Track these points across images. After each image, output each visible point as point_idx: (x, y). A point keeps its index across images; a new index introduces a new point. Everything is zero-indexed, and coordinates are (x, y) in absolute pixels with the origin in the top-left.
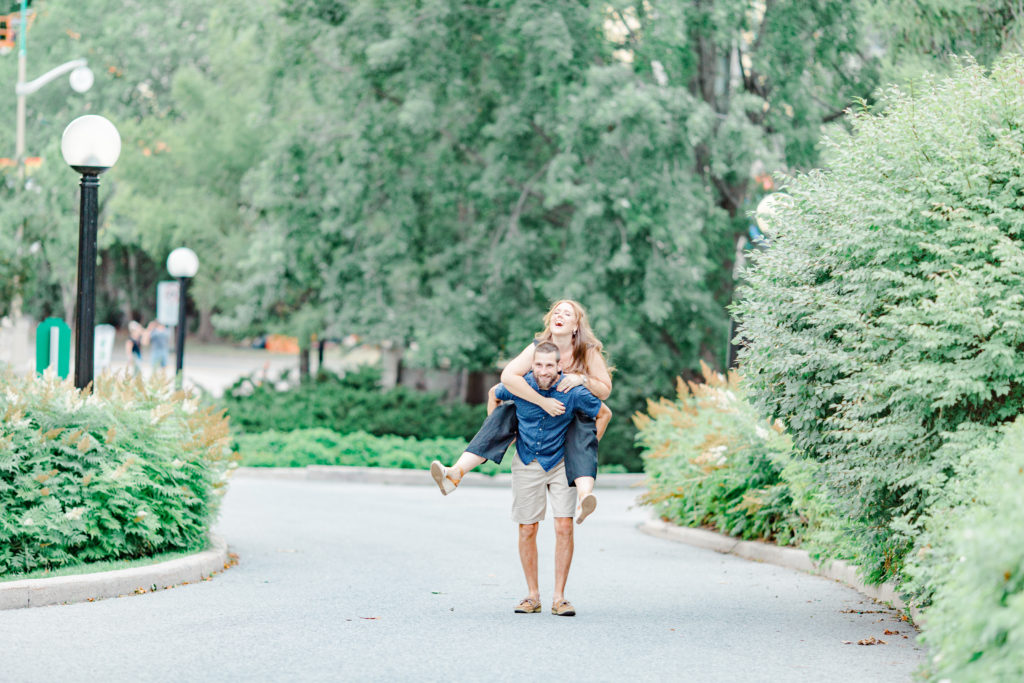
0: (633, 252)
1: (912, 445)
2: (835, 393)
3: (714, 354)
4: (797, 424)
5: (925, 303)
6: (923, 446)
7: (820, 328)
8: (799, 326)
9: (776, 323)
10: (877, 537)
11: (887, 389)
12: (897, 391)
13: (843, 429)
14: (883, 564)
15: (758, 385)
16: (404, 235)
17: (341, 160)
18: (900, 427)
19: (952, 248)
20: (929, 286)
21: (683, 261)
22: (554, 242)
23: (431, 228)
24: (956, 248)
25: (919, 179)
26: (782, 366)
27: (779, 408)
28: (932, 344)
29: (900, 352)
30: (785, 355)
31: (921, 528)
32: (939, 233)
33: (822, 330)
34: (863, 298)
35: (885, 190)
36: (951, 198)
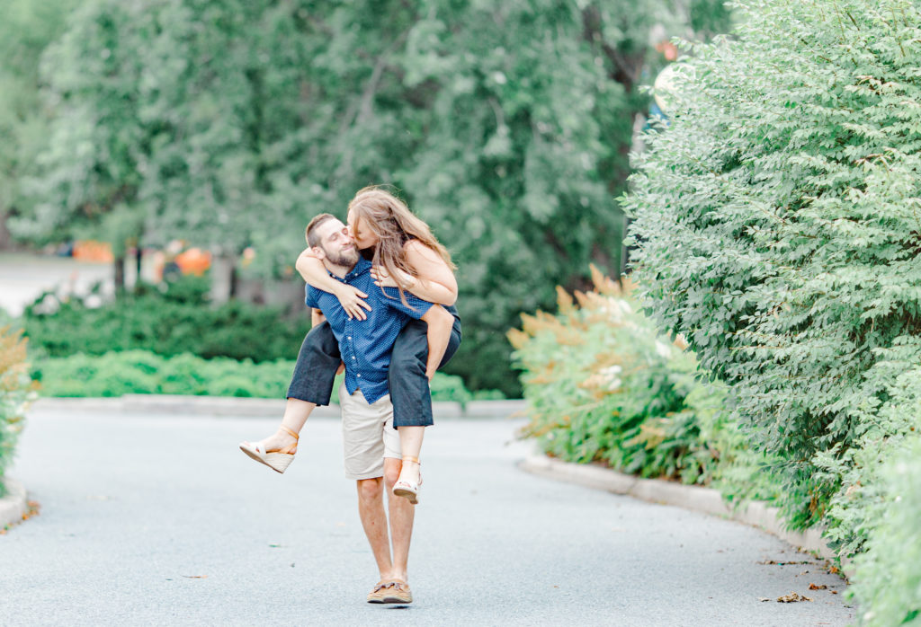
0: (512, 136)
1: (839, 363)
2: (747, 302)
3: (608, 256)
4: (702, 341)
5: (853, 192)
6: (852, 364)
7: (728, 225)
8: (703, 222)
9: (675, 219)
10: (798, 473)
11: (807, 296)
12: (820, 299)
14: (808, 505)
15: (655, 294)
16: (236, 119)
17: (159, 31)
18: (825, 343)
19: (882, 130)
20: (856, 173)
21: (569, 147)
22: (415, 126)
23: (268, 112)
24: (888, 129)
25: (843, 46)
26: (683, 271)
27: (680, 321)
28: (860, 242)
29: (822, 251)
30: (686, 256)
31: (850, 464)
32: (867, 110)
33: (729, 227)
34: (779, 189)
35: (803, 60)
36: (880, 70)
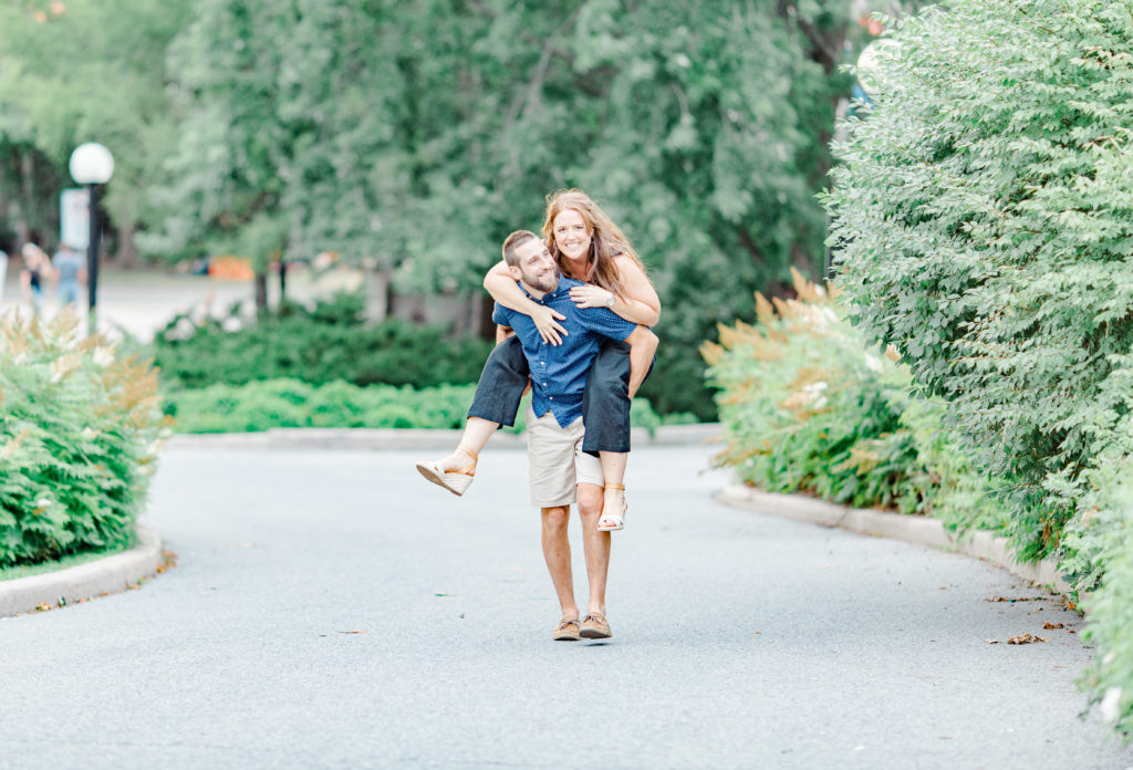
0: (698, 126)
1: (1070, 374)
2: (966, 307)
3: (810, 259)
4: (915, 351)
5: (1081, 181)
6: (1085, 374)
7: (942, 220)
8: (915, 218)
9: (882, 217)
10: (1028, 497)
11: (1033, 299)
12: (1048, 302)
13: (977, 354)
14: (1041, 533)
15: (861, 300)
16: (387, 115)
17: (299, 17)
18: (1054, 351)
19: (1113, 107)
20: (1084, 158)
21: (763, 136)
22: (591, 118)
23: (424, 105)
24: (1120, 107)
25: (1066, 15)
26: (893, 274)
27: (891, 330)
28: (1091, 237)
29: (1049, 248)
30: (896, 257)
31: (1086, 486)
32: (1096, 86)
33: (944, 222)
34: (998, 178)
35: (1021, 31)
36: (1109, 40)
